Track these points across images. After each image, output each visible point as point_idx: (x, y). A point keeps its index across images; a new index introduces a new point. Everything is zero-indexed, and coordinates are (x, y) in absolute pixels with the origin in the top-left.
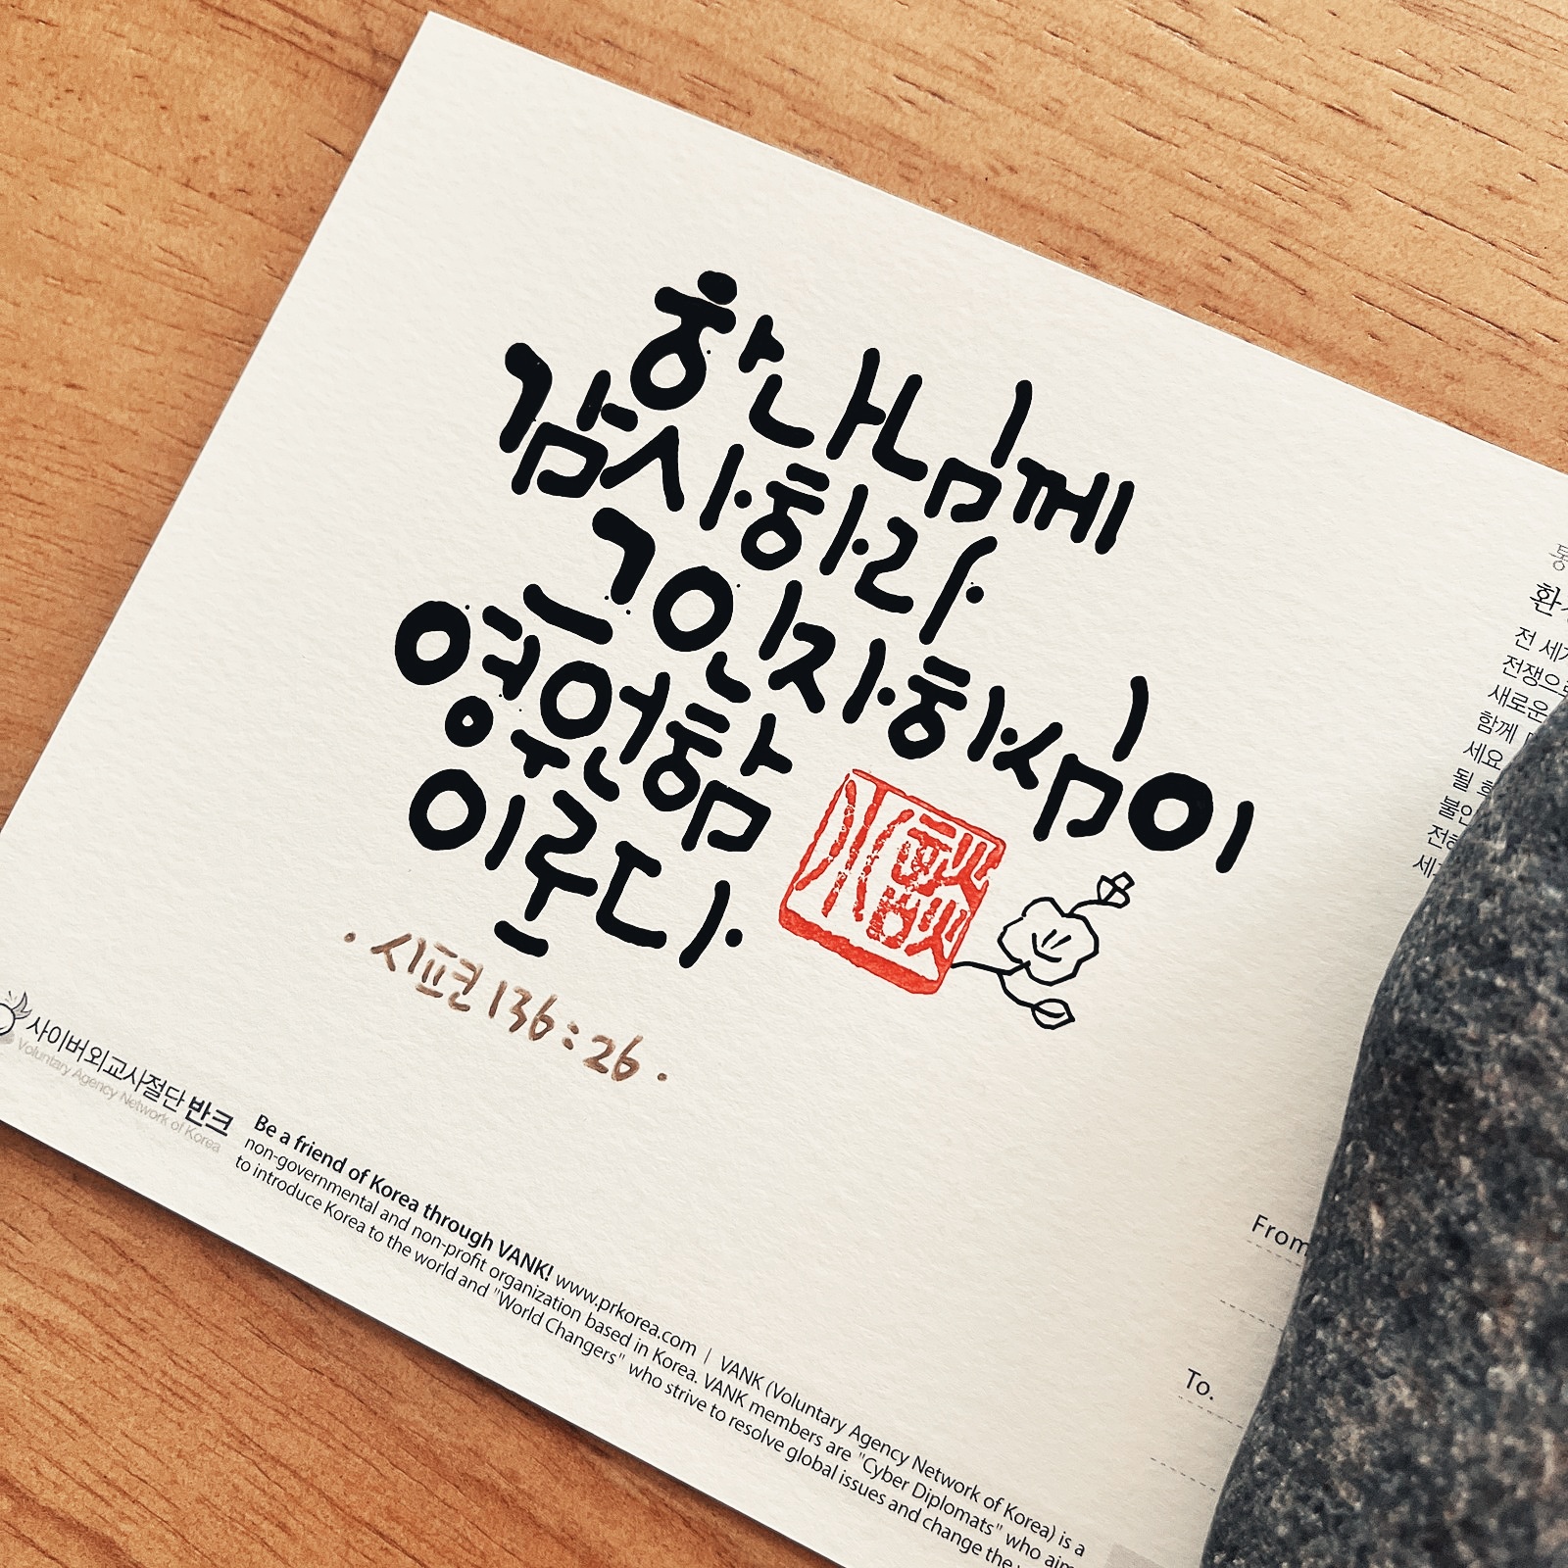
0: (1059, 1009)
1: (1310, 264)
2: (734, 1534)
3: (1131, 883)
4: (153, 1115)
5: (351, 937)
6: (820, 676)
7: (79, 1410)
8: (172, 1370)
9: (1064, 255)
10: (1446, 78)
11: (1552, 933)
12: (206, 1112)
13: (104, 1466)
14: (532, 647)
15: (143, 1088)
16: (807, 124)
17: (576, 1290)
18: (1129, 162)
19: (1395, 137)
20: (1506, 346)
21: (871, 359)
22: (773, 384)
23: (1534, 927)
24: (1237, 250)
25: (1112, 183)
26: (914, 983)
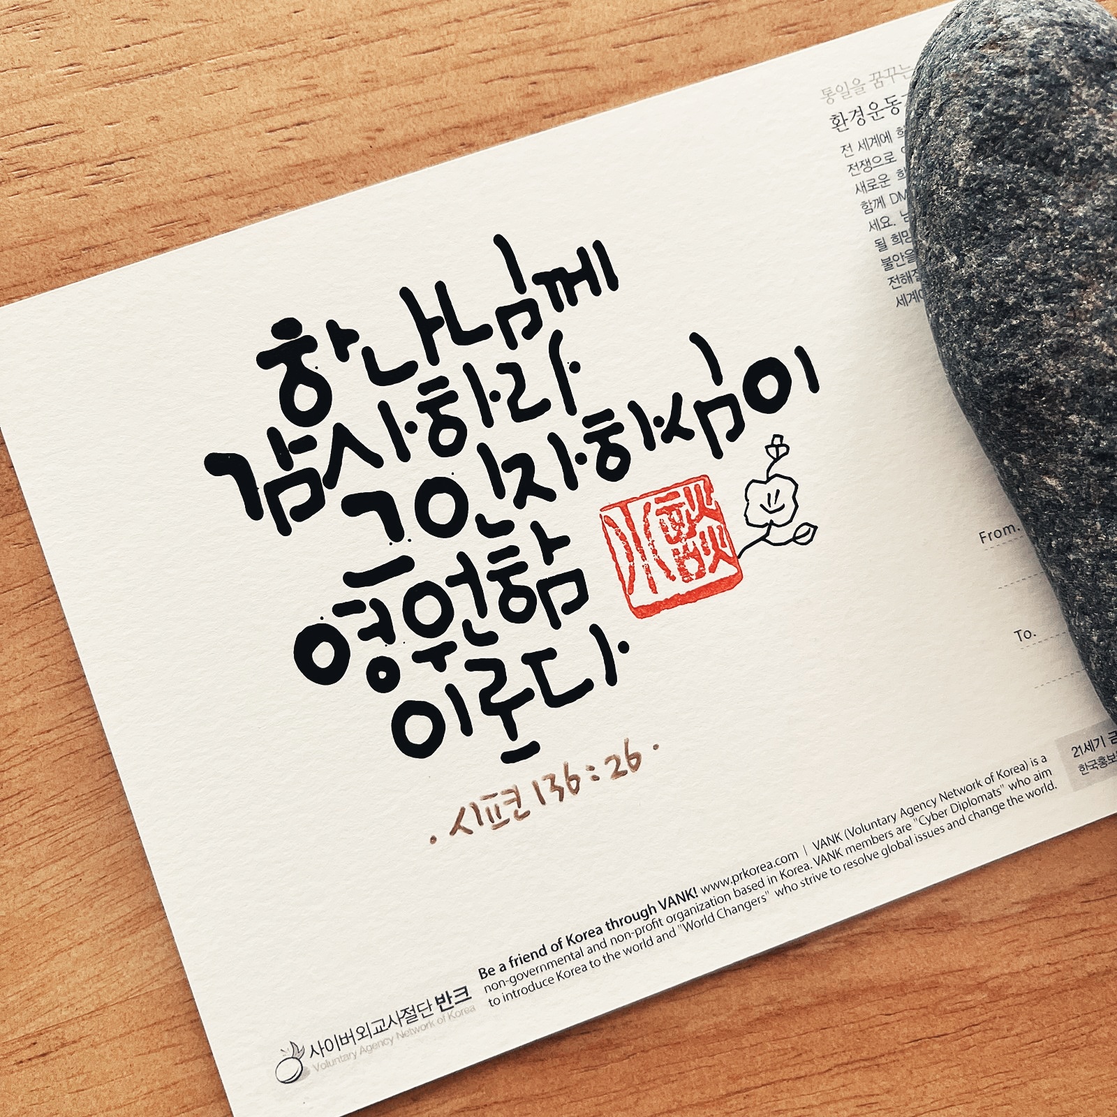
0: (805, 528)
1: (576, 50)
3: (782, 437)
4: (423, 1028)
5: (433, 839)
6: (538, 479)
9: (450, 153)
12: (449, 998)
14: (377, 605)
15: (404, 1021)
16: (246, 199)
17: (715, 886)
18: (436, 74)
20: (707, 13)
21: (406, 294)
22: (368, 354)
24: (533, 74)
25: (438, 93)
26: (729, 583)
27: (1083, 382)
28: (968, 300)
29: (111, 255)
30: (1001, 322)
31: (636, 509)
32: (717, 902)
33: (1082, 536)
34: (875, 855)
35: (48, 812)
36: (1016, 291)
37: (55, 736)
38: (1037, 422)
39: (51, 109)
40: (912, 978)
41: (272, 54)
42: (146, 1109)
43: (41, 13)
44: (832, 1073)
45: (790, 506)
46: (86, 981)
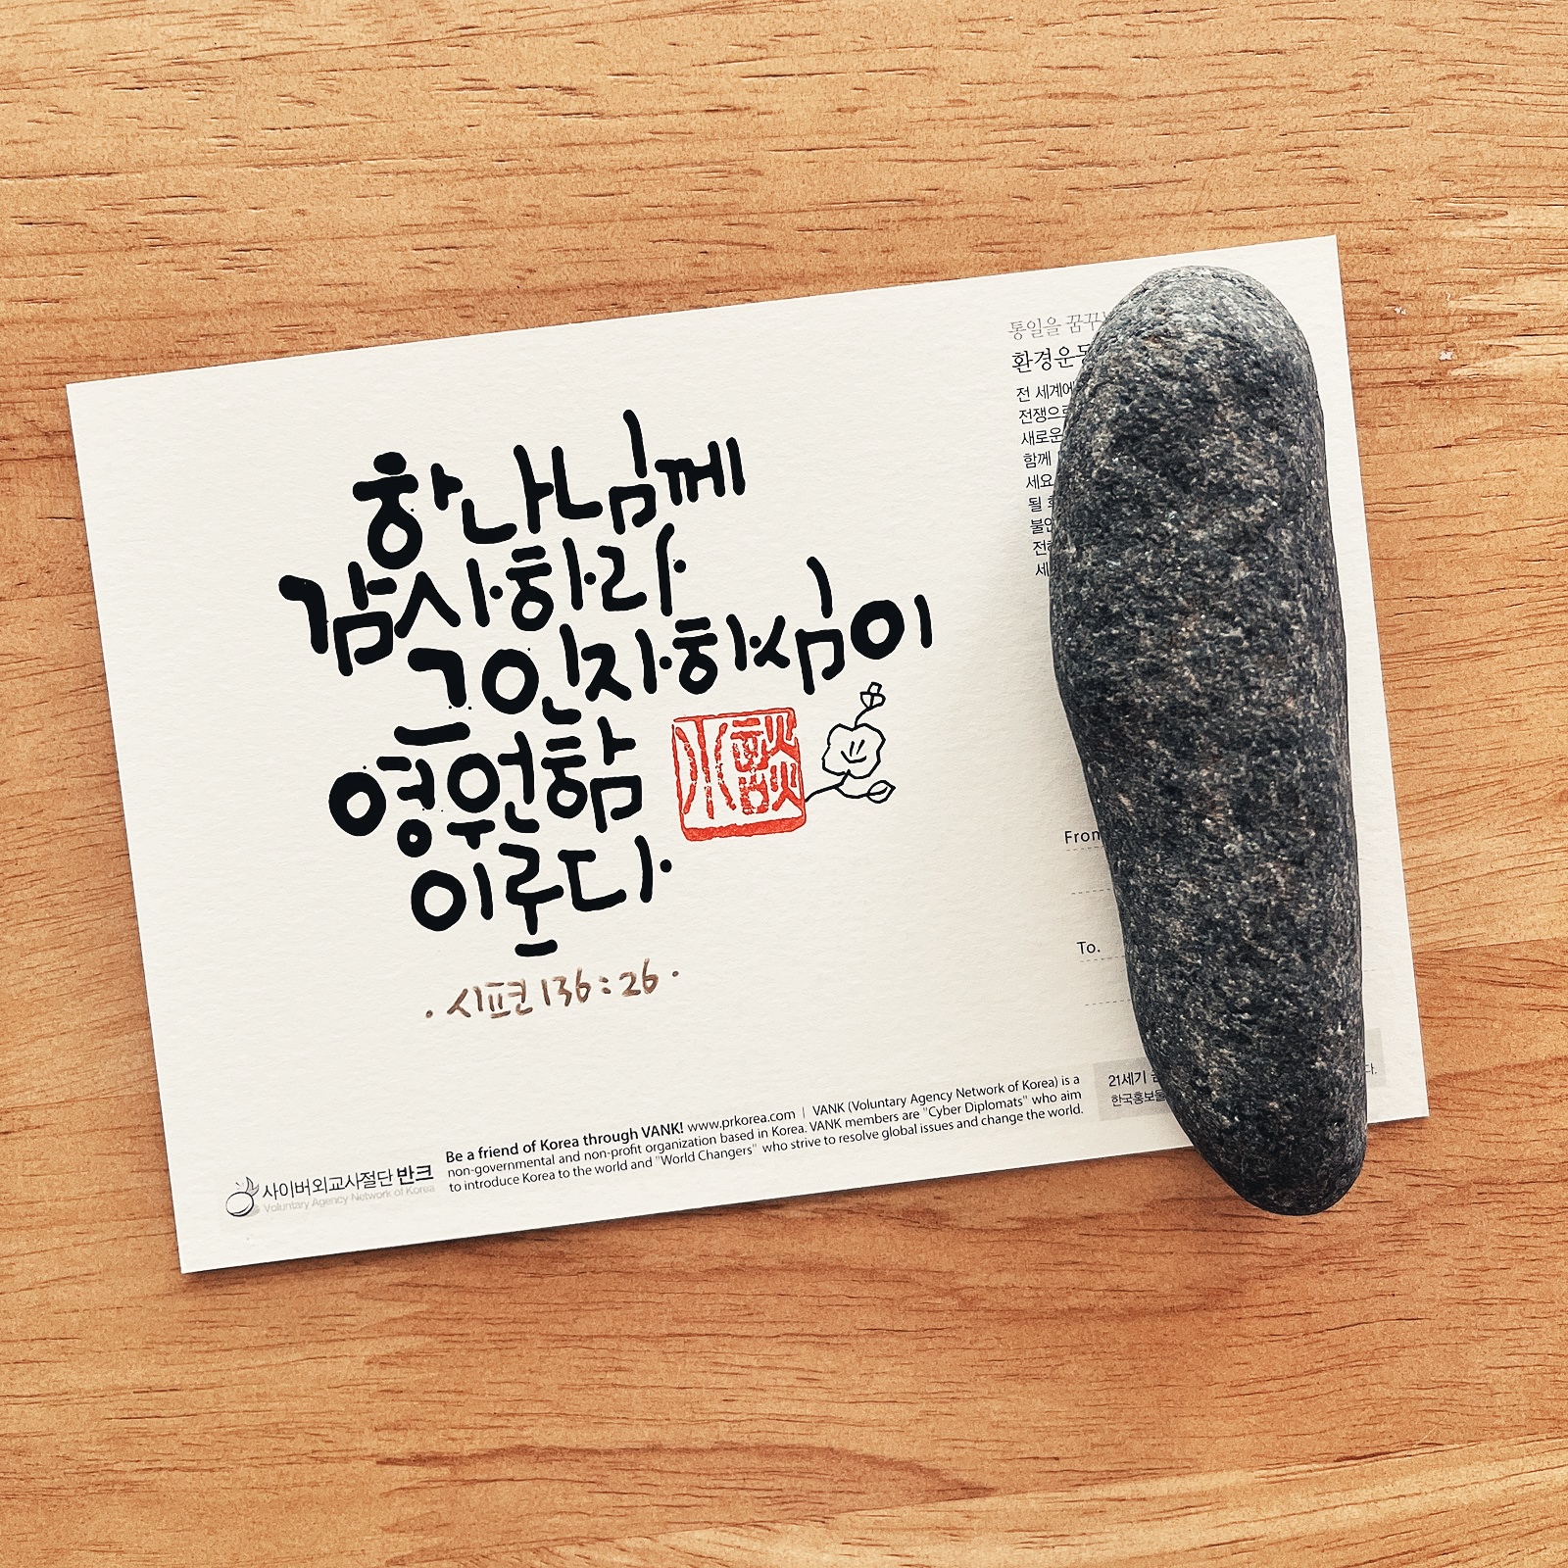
0: (882, 786)
1: (757, 226)
2: (881, 1200)
3: (880, 686)
4: (380, 1195)
5: (429, 1014)
6: (616, 674)
7: (453, 1388)
8: (494, 1329)
9: (600, 312)
10: (771, 49)
11: (1127, 587)
12: (411, 1173)
13: (491, 1408)
14: (422, 766)
15: (361, 1184)
16: (376, 317)
17: (704, 1126)
18: (602, 222)
19: (762, 109)
20: (908, 211)
21: (520, 453)
22: (468, 507)
23: (1115, 590)
24: (706, 243)
25: (599, 243)
26: (790, 825)
27: (1166, 710)
28: (1077, 596)
29: (228, 348)
30: (1102, 627)
31: (711, 728)
32: (701, 1142)
33: (1142, 863)
34: (874, 1135)
35: (55, 899)
36: (1121, 600)
37: (77, 825)
38: (1118, 738)
39: (198, 180)
40: (884, 1267)
41: (436, 166)
42: (94, 1208)
43: (205, 72)
44: (780, 1340)
45: (872, 760)
46: (61, 1071)
